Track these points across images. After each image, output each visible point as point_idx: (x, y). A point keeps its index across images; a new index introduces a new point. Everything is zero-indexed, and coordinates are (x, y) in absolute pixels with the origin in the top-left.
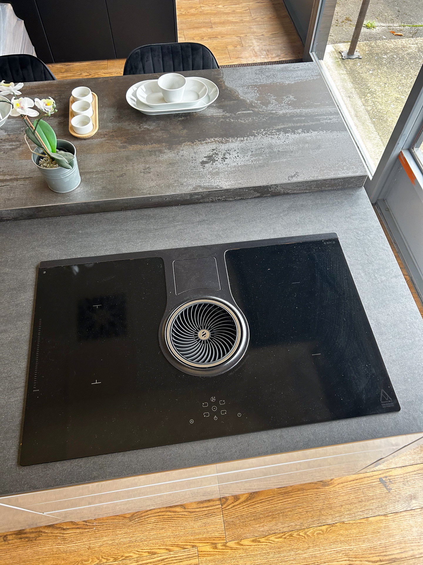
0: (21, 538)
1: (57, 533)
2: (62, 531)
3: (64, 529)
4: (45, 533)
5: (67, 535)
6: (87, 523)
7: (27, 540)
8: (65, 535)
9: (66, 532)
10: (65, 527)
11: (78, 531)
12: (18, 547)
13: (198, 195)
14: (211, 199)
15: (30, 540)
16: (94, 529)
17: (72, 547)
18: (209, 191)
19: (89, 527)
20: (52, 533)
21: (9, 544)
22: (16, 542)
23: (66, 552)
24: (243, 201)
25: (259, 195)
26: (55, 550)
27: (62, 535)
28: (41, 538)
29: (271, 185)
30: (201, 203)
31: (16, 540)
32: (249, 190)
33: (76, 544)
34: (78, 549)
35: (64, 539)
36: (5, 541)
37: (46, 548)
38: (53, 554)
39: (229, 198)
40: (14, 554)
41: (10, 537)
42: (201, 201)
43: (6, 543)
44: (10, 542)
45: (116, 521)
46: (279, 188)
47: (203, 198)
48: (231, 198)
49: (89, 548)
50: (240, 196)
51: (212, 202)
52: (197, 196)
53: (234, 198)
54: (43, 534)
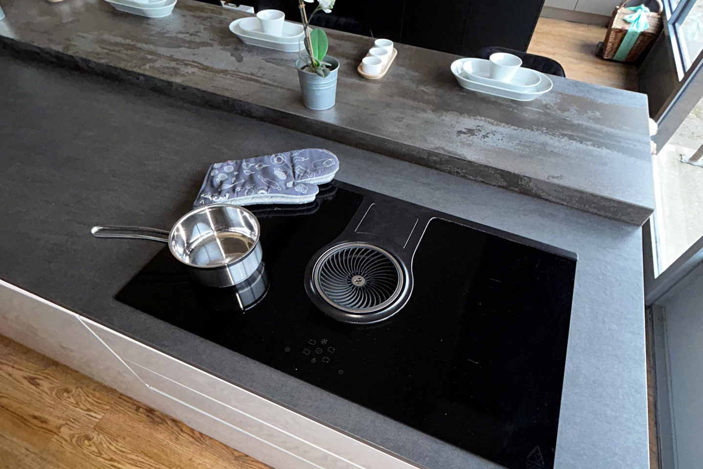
0: (148, 416)
1: (176, 430)
2: (180, 431)
3: (182, 431)
4: (167, 423)
5: (181, 437)
6: (201, 438)
7: (151, 420)
8: (179, 436)
9: (182, 434)
10: (184, 430)
11: (191, 439)
12: (141, 422)
13: (437, 157)
14: (450, 168)
15: (153, 422)
16: (204, 446)
17: (178, 449)
18: (450, 157)
19: (200, 442)
20: (172, 428)
21: (137, 415)
22: (142, 417)
23: (171, 450)
24: (483, 185)
25: (505, 184)
26: (165, 442)
27: (178, 434)
28: (162, 426)
29: (524, 176)
30: (437, 169)
31: (143, 415)
32: (495, 172)
33: (183, 449)
34: (182, 454)
35: (177, 439)
36: (136, 410)
37: (161, 437)
38: (161, 445)
39: (469, 175)
40: (136, 425)
41: (141, 410)
42: (438, 166)
43: (136, 412)
44: (139, 414)
45: (224, 452)
46: (531, 184)
47: (441, 163)
48: (472, 176)
49: (190, 460)
50: (482, 176)
51: (450, 172)
52: (435, 158)
53: (476, 177)
54: (165, 424)
